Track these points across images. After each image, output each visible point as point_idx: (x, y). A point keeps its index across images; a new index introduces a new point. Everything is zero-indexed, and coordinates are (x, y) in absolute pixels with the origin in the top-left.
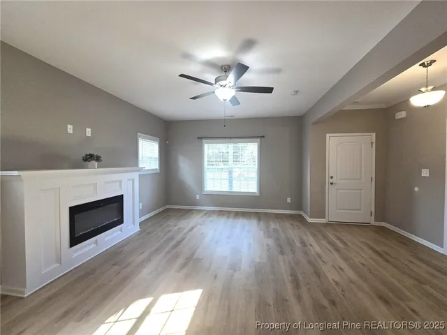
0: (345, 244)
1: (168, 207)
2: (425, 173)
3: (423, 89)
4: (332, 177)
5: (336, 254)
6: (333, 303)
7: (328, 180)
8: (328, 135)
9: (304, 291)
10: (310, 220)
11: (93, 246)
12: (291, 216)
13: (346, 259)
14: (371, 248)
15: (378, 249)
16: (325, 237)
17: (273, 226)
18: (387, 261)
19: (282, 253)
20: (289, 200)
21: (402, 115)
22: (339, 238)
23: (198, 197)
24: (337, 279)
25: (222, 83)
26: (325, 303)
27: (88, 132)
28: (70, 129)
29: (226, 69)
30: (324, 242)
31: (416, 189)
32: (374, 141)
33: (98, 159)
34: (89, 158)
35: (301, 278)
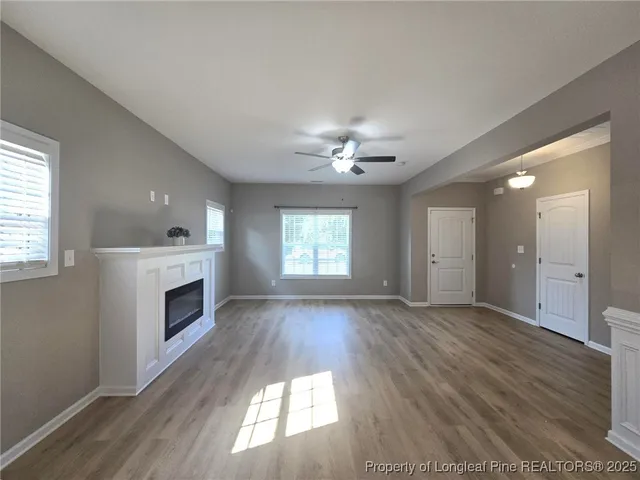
0: (453, 324)
1: (232, 297)
2: (521, 250)
3: (519, 173)
4: (433, 255)
5: (446, 333)
6: (455, 368)
7: (430, 259)
8: (429, 209)
9: (428, 363)
10: (411, 304)
11: (181, 341)
12: (389, 302)
13: (457, 336)
14: (477, 326)
15: (483, 326)
16: (432, 320)
17: (374, 312)
18: (492, 335)
19: (395, 336)
20: (385, 283)
21: (500, 191)
22: (445, 320)
23: (273, 283)
24: (454, 351)
25: (339, 155)
26: (449, 368)
27: (167, 199)
28: (152, 195)
29: (344, 140)
30: (432, 324)
31: (514, 266)
32: (474, 216)
33: (186, 234)
35: (420, 353)
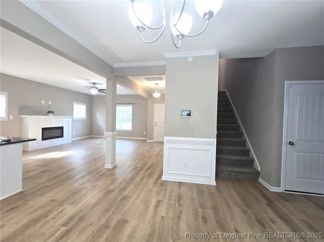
1: (91, 136)
4: (156, 122)
8: (154, 104)
10: (147, 141)
11: (50, 143)
20: (145, 133)
27: (50, 103)
28: (43, 102)
33: (52, 112)
34: (50, 112)
